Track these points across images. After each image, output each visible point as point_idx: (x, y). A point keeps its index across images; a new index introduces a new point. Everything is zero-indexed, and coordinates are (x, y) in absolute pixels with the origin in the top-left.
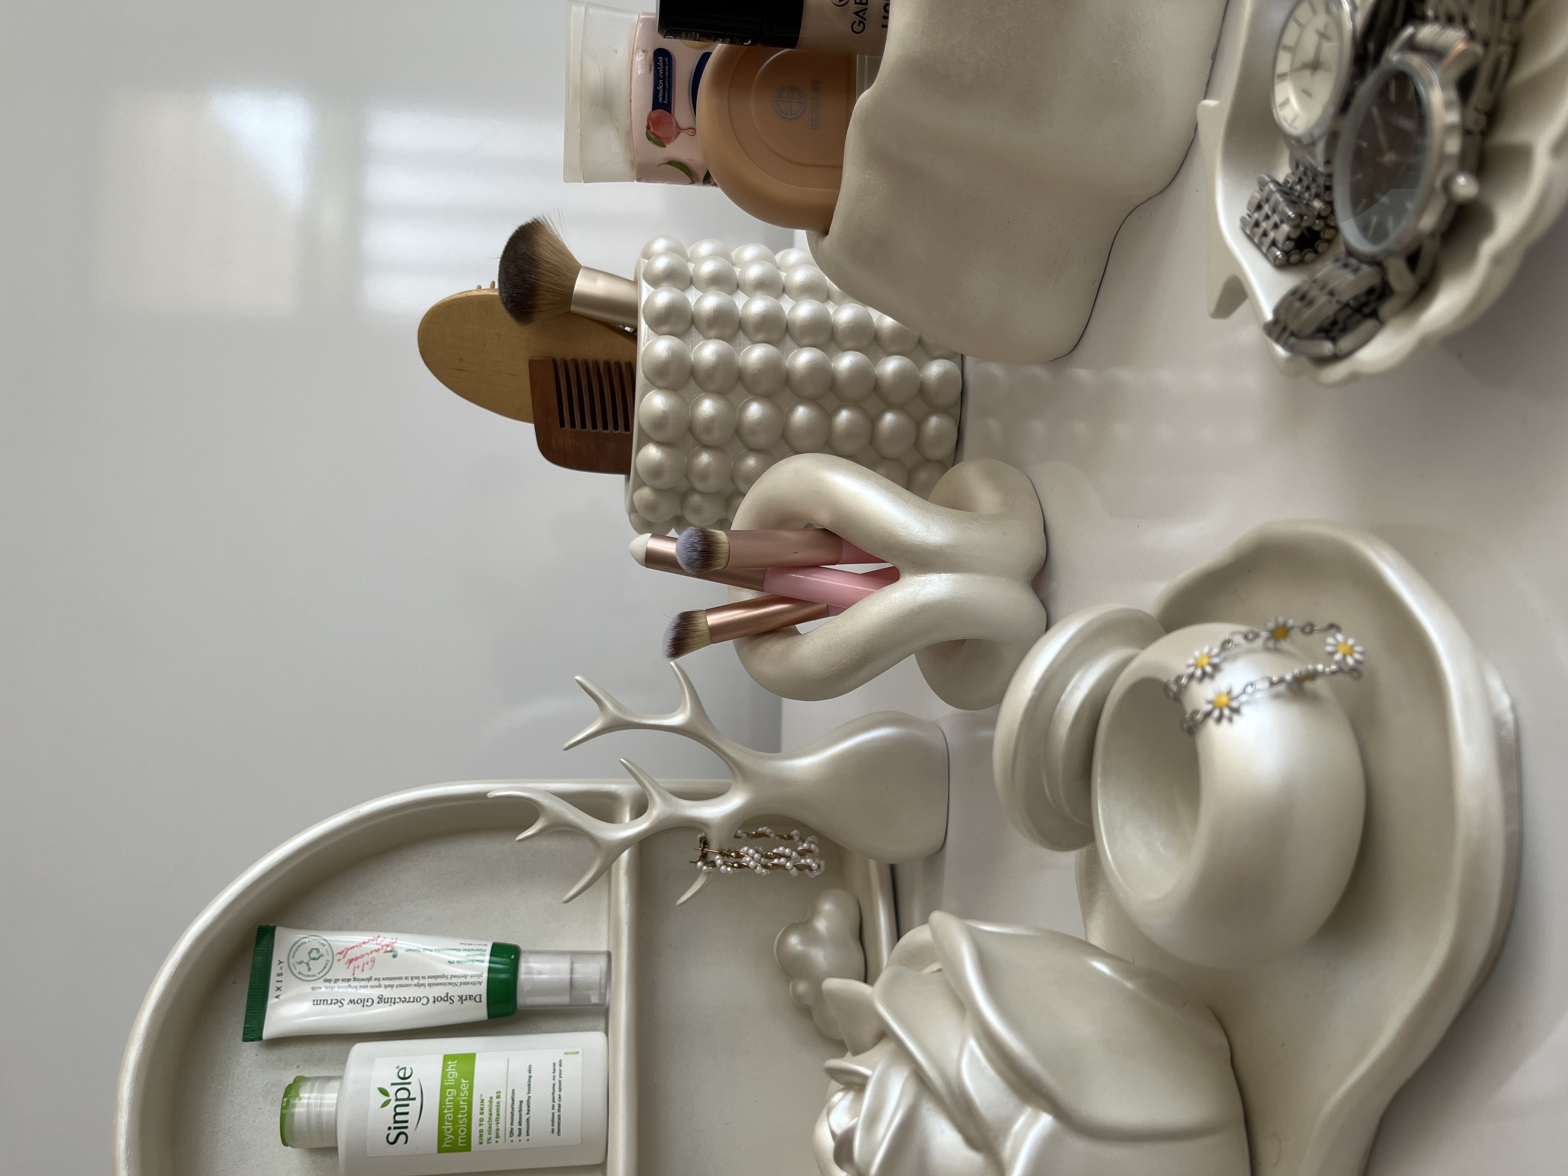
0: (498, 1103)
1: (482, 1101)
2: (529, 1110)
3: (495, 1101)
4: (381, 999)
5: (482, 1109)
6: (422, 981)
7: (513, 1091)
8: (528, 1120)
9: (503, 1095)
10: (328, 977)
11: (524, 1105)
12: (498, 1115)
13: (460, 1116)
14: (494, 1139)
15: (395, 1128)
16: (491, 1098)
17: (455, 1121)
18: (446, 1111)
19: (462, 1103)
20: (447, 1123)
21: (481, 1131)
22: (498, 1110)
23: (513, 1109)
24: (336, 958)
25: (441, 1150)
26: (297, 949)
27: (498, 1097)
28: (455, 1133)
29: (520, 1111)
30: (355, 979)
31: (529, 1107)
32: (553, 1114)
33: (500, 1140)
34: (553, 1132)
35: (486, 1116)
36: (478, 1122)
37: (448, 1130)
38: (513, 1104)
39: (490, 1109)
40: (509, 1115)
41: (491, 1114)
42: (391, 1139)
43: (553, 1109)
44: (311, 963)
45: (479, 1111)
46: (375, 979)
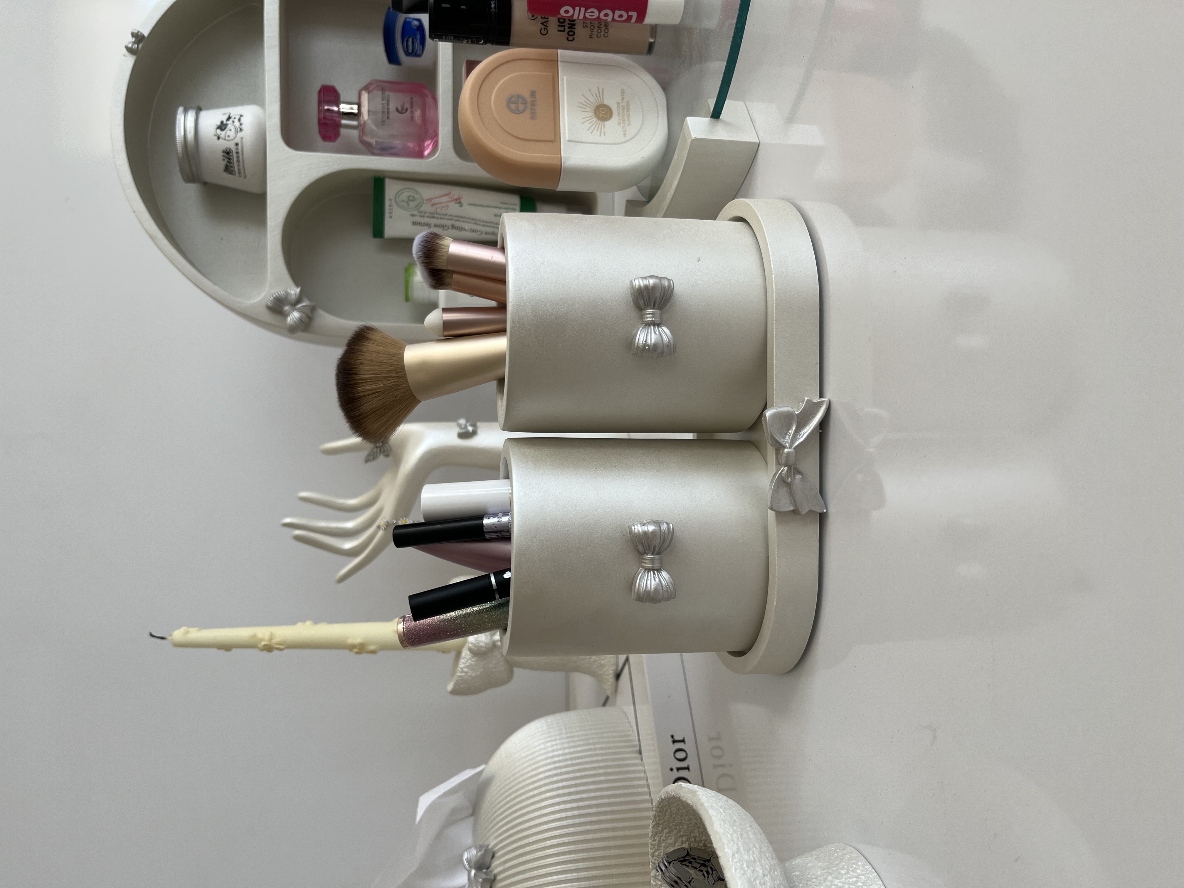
4: (453, 227)
6: (478, 222)
10: (421, 209)
24: (425, 202)
26: (401, 194)
30: (437, 214)
44: (410, 202)
46: (449, 216)
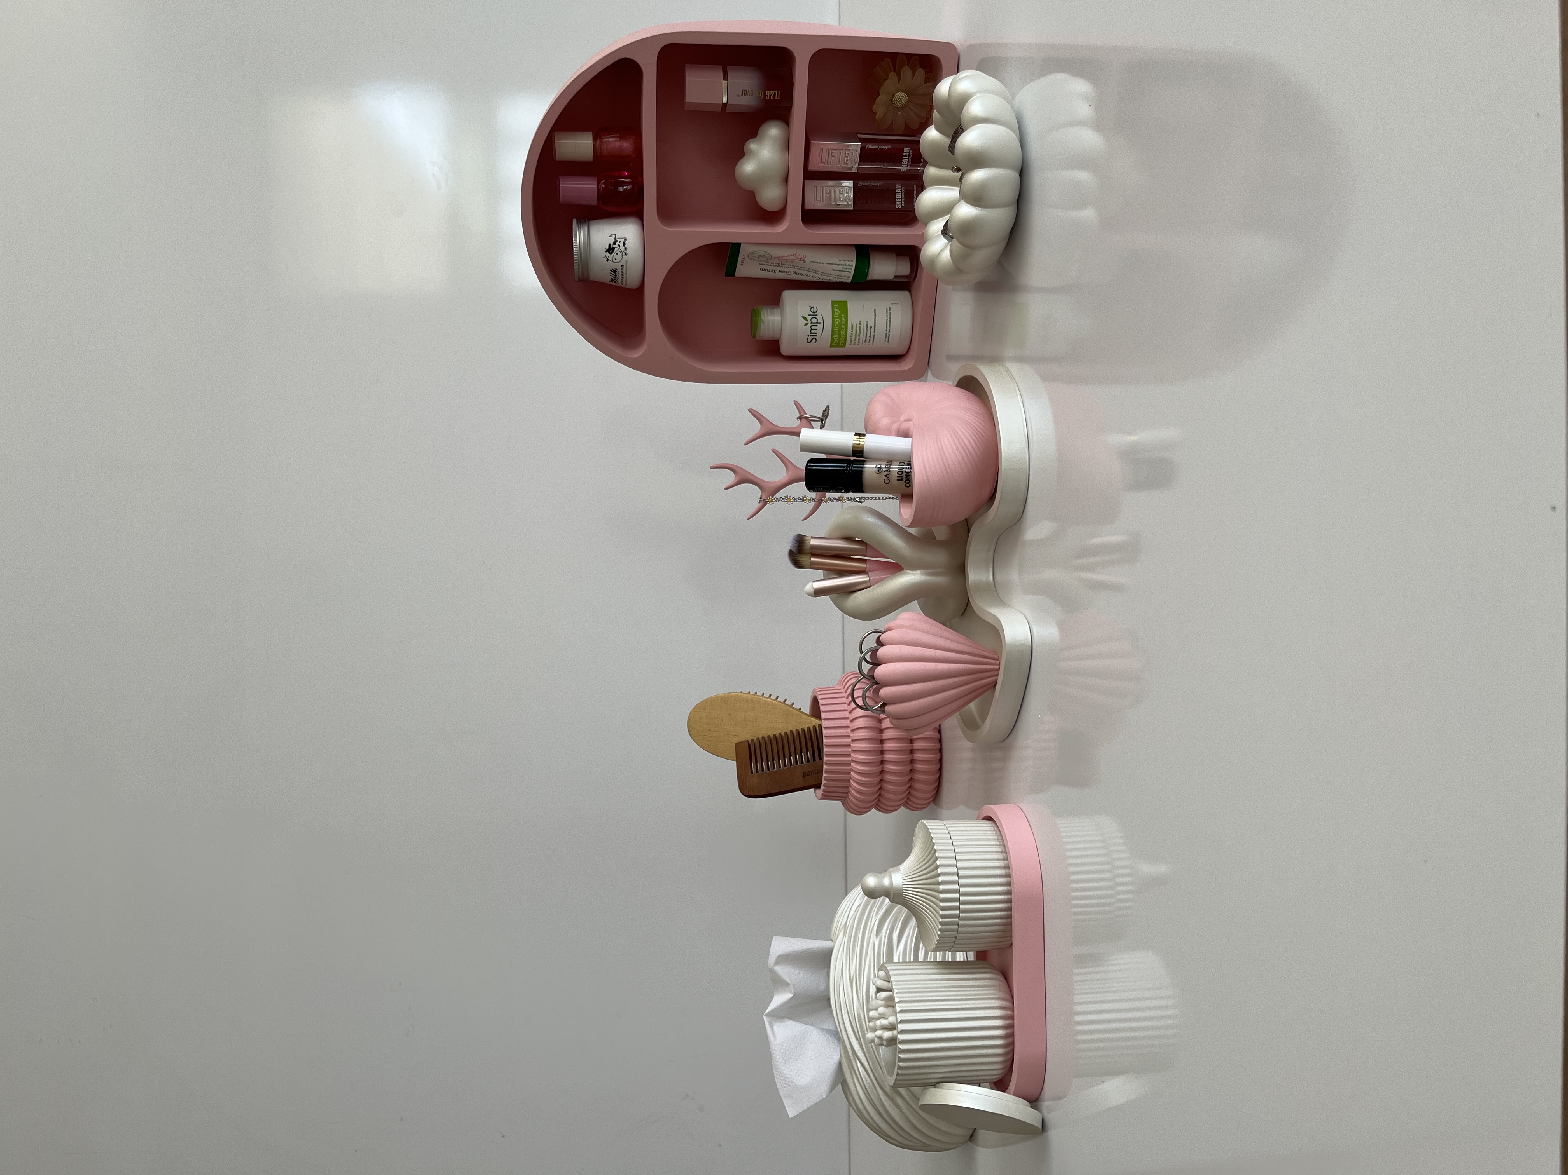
0: (860, 327)
1: (852, 325)
2: (875, 331)
3: (858, 326)
5: (852, 329)
7: (867, 321)
8: (874, 336)
9: (862, 323)
11: (873, 329)
12: (860, 332)
13: (842, 332)
14: (857, 343)
15: (811, 336)
16: (857, 324)
17: (839, 334)
18: (835, 330)
19: (842, 326)
20: (835, 335)
21: (851, 339)
22: (860, 331)
23: (867, 330)
25: (831, 346)
27: (860, 324)
28: (839, 340)
29: (871, 331)
31: (875, 330)
32: (886, 334)
33: (860, 344)
34: (885, 341)
35: (854, 333)
36: (850, 335)
37: (836, 338)
38: (867, 328)
39: (856, 330)
40: (865, 333)
41: (856, 332)
42: (809, 341)
43: (886, 331)
45: (851, 330)
